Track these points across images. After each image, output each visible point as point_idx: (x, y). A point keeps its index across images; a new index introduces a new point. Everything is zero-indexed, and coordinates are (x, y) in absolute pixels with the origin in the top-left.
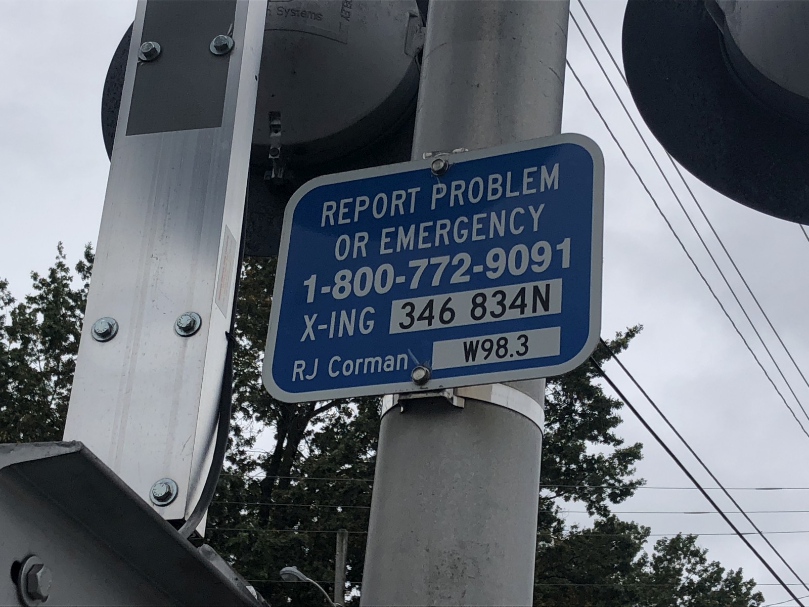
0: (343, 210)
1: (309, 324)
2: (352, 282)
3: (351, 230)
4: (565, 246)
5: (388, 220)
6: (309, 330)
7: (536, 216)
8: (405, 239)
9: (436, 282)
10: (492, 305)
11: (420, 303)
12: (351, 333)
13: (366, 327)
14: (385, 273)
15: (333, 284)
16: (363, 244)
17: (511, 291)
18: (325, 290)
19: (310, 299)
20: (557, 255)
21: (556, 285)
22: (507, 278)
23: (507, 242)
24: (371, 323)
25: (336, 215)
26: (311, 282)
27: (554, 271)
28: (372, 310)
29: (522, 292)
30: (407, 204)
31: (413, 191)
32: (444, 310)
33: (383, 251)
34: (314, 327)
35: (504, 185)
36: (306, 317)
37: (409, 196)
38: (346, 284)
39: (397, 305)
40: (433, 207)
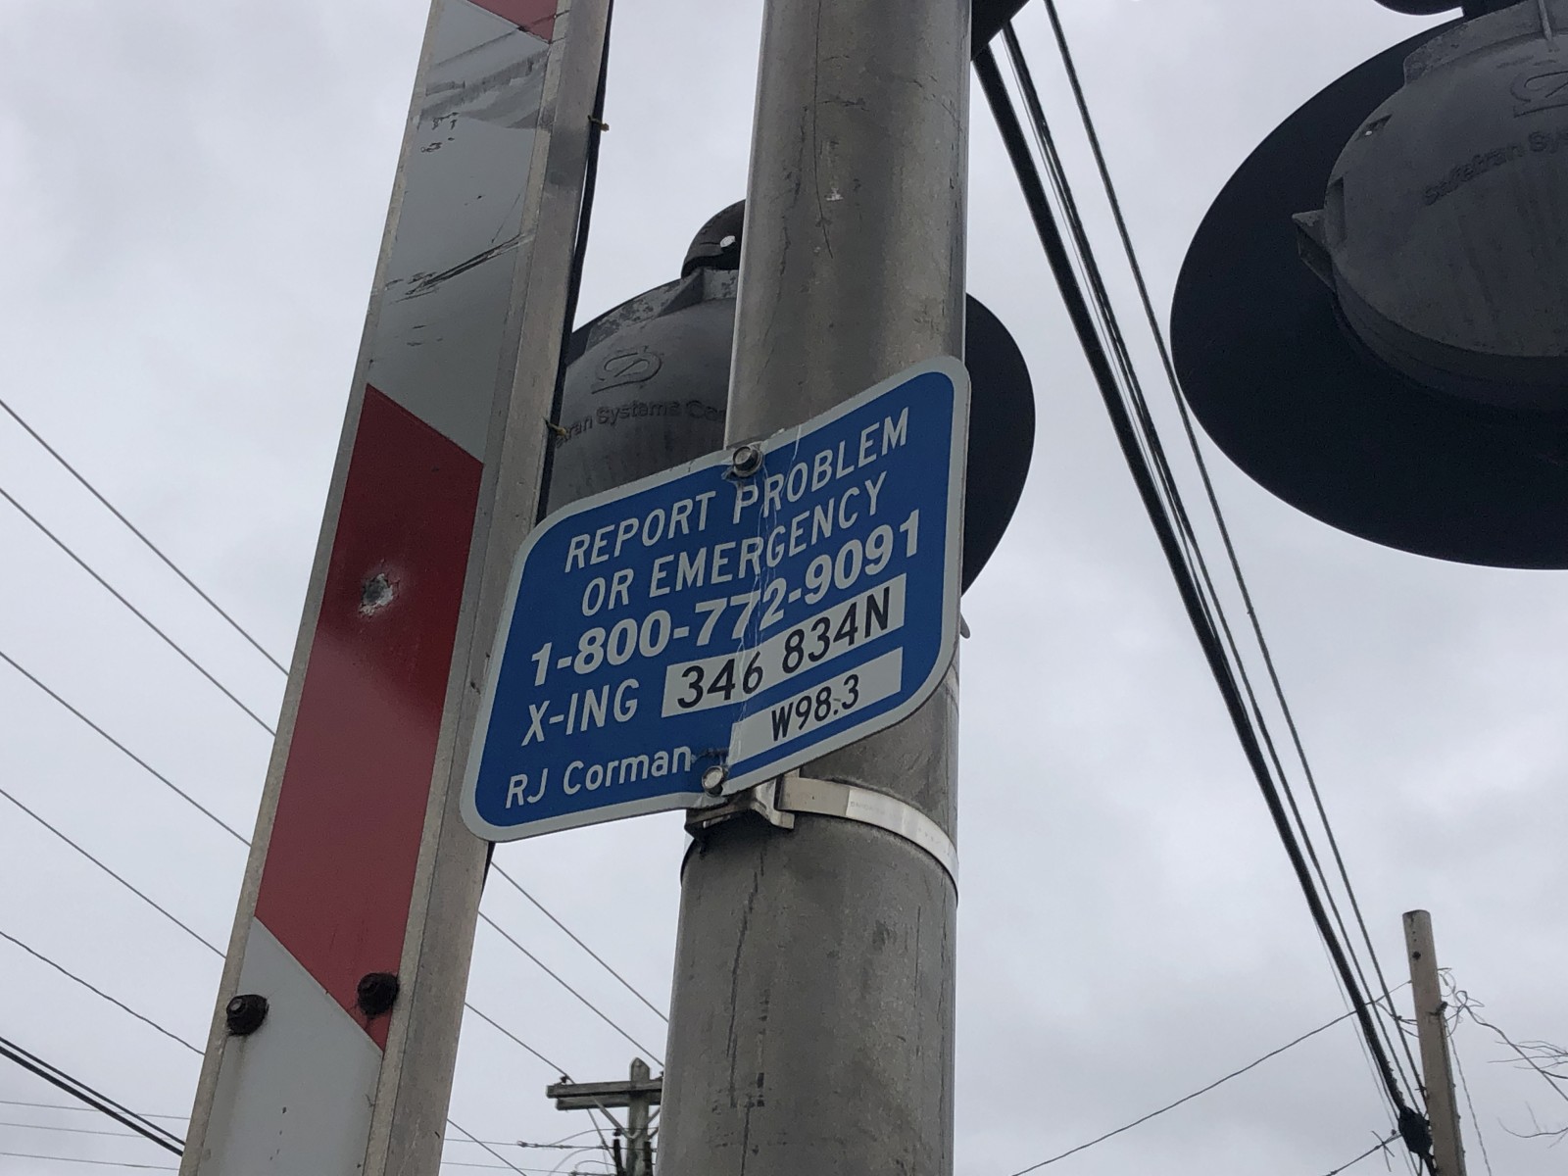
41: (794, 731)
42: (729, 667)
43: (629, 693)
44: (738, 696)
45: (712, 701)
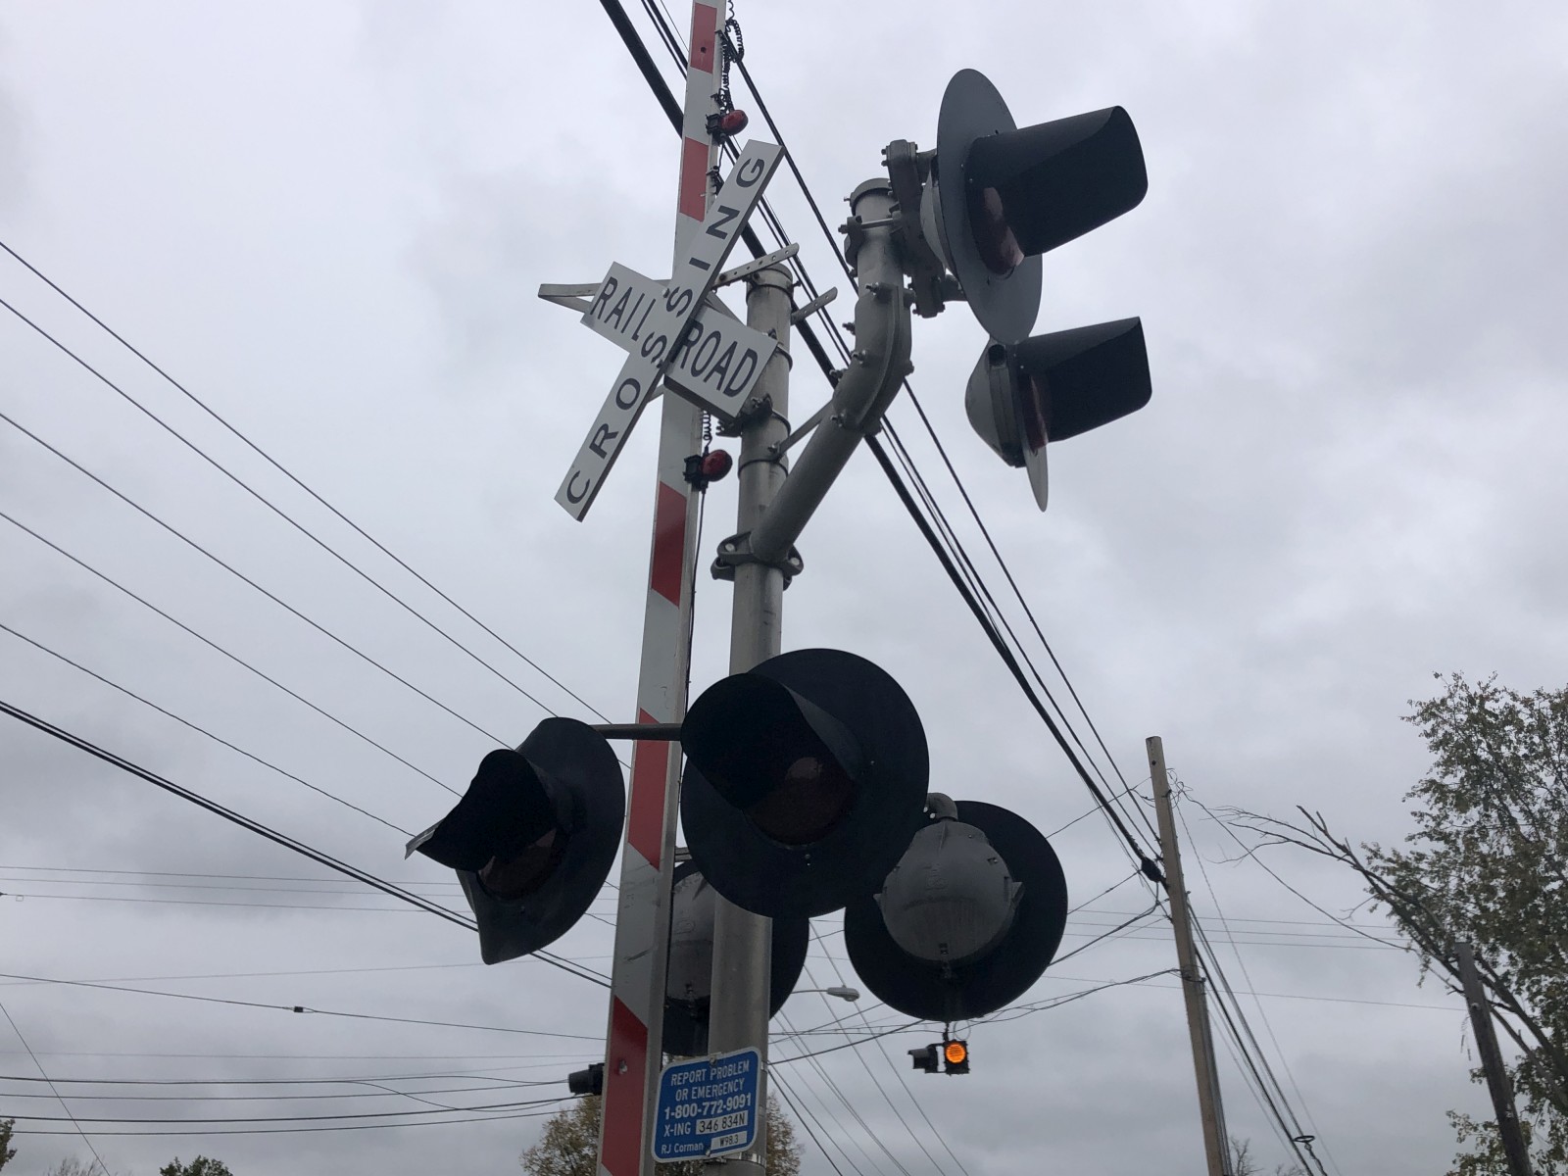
41: (725, 1145)
42: (710, 1123)
43: (688, 1126)
44: (713, 1131)
45: (707, 1132)
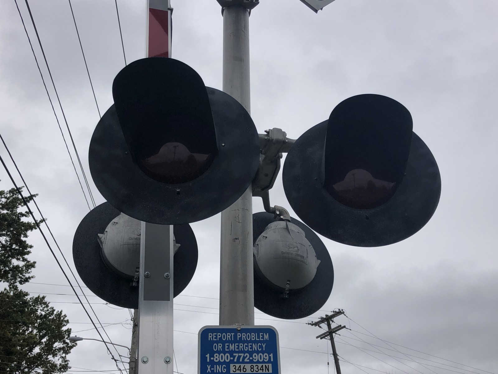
0: (214, 337)
1: (209, 368)
2: (219, 357)
3: (217, 342)
4: (271, 355)
5: (226, 341)
6: (209, 370)
7: (264, 346)
8: (232, 347)
9: (241, 360)
10: (255, 368)
11: (238, 365)
12: (220, 372)
13: (224, 371)
14: (227, 356)
15: (214, 357)
16: (221, 347)
17: (260, 365)
18: (212, 359)
19: (208, 361)
20: (270, 357)
21: (270, 365)
22: (258, 362)
23: (258, 352)
24: (225, 369)
25: (212, 337)
26: (208, 356)
27: (269, 362)
28: (225, 366)
29: (262, 366)
30: (231, 337)
31: (233, 334)
32: (244, 368)
33: (226, 350)
34: (210, 369)
35: (255, 336)
36: (208, 366)
37: (231, 335)
38: (217, 357)
39: (231, 365)
40: (238, 340)
